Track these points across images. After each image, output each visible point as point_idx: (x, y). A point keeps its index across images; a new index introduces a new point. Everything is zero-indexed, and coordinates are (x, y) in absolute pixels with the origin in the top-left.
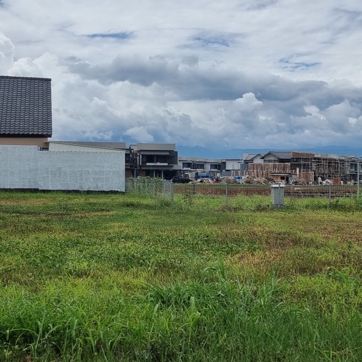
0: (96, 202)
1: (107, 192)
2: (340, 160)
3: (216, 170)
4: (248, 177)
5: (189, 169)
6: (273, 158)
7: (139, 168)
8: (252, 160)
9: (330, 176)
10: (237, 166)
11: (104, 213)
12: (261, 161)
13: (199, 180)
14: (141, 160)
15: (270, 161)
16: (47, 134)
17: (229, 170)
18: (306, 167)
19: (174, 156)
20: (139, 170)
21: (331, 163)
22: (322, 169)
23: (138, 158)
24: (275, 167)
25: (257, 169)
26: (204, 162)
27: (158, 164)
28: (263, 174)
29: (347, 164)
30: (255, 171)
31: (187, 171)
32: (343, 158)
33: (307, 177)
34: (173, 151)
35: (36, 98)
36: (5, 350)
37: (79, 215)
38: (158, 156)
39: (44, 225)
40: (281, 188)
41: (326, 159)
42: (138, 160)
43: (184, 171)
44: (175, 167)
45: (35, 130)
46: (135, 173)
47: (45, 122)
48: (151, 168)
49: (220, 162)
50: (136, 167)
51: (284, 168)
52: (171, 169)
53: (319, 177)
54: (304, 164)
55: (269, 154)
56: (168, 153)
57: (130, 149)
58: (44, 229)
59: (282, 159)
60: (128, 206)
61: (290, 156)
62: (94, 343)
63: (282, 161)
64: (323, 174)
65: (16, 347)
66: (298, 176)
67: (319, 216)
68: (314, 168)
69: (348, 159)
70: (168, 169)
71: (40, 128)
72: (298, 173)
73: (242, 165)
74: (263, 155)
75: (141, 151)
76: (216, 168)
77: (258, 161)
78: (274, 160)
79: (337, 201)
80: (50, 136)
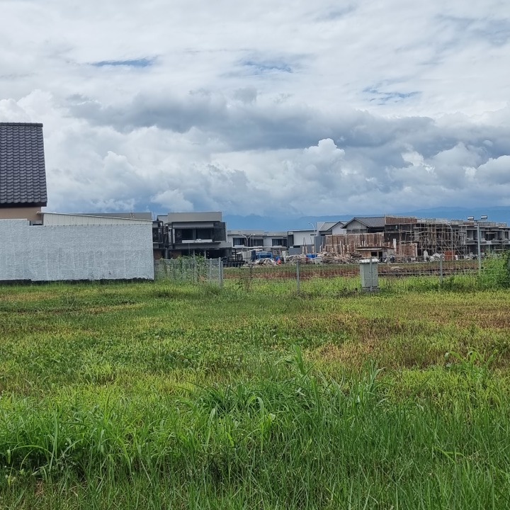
0: (114, 292)
1: (129, 281)
2: (453, 226)
3: (280, 247)
4: (325, 255)
5: (243, 246)
6: (359, 227)
7: (171, 248)
8: (330, 231)
9: (439, 249)
10: (309, 240)
11: (128, 306)
12: (343, 232)
13: (257, 261)
14: (174, 236)
15: (355, 231)
16: (40, 202)
17: (299, 246)
18: (406, 237)
19: (220, 229)
20: (172, 251)
21: (441, 230)
22: (428, 240)
23: (170, 233)
24: (362, 239)
25: (338, 243)
26: (263, 237)
27: (199, 241)
28: (346, 250)
29: (462, 230)
30: (336, 245)
31: (240, 249)
32: (457, 223)
33: (407, 252)
34: (219, 222)
35: (22, 151)
36: (7, 476)
37: (92, 310)
38: (197, 230)
39: (44, 324)
40: (373, 263)
41: (433, 226)
42: (170, 237)
43: (235, 249)
44: (223, 245)
45: (23, 197)
46: (166, 254)
47: (36, 184)
48: (189, 248)
49: (286, 235)
50: (168, 247)
51: (376, 240)
52: (218, 247)
53: (424, 250)
54: (404, 234)
55: (354, 221)
56: (212, 226)
57: (158, 222)
58: (45, 329)
59: (372, 228)
60: (160, 296)
61: (383, 223)
62: (130, 461)
63: (371, 230)
64: (430, 247)
65: (22, 471)
66: (395, 250)
67: (428, 299)
68: (417, 238)
69: (464, 224)
70: (213, 247)
71: (30, 194)
72: (395, 246)
73: (316, 239)
74: (345, 223)
75: (173, 223)
76: (281, 244)
77: (339, 232)
78: (361, 230)
79: (452, 279)
80: (44, 204)
